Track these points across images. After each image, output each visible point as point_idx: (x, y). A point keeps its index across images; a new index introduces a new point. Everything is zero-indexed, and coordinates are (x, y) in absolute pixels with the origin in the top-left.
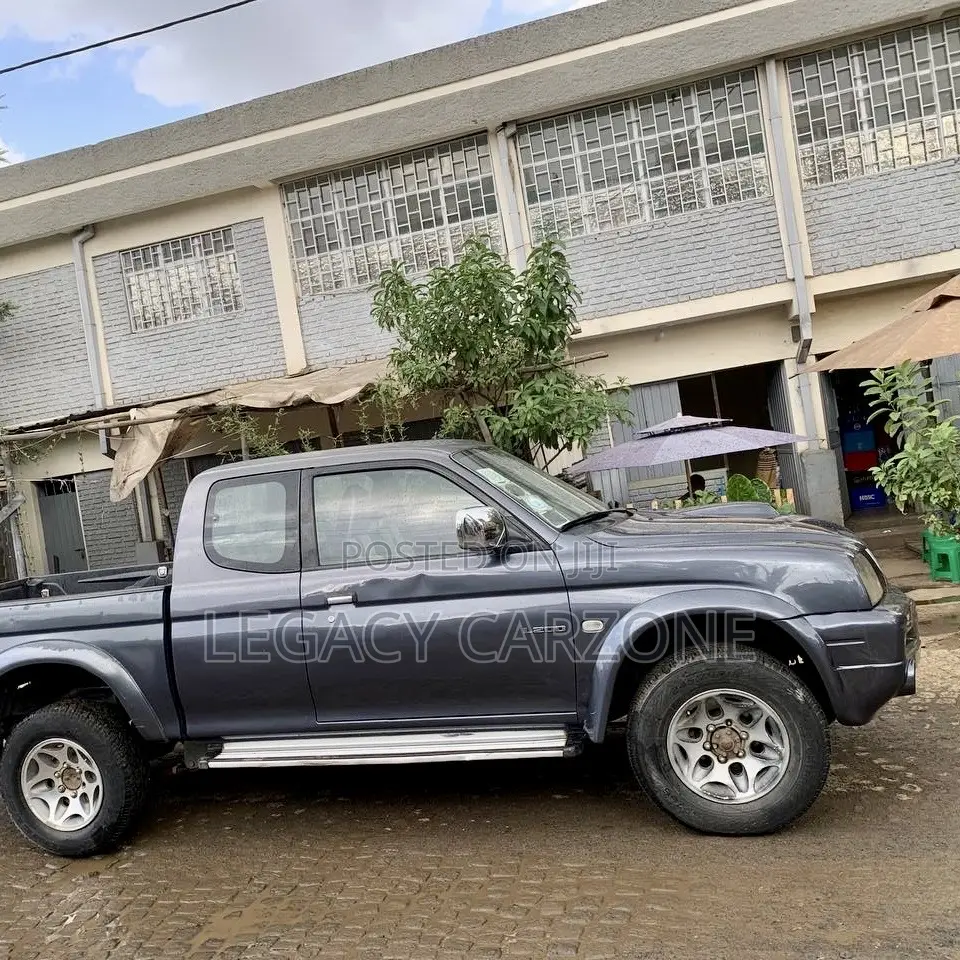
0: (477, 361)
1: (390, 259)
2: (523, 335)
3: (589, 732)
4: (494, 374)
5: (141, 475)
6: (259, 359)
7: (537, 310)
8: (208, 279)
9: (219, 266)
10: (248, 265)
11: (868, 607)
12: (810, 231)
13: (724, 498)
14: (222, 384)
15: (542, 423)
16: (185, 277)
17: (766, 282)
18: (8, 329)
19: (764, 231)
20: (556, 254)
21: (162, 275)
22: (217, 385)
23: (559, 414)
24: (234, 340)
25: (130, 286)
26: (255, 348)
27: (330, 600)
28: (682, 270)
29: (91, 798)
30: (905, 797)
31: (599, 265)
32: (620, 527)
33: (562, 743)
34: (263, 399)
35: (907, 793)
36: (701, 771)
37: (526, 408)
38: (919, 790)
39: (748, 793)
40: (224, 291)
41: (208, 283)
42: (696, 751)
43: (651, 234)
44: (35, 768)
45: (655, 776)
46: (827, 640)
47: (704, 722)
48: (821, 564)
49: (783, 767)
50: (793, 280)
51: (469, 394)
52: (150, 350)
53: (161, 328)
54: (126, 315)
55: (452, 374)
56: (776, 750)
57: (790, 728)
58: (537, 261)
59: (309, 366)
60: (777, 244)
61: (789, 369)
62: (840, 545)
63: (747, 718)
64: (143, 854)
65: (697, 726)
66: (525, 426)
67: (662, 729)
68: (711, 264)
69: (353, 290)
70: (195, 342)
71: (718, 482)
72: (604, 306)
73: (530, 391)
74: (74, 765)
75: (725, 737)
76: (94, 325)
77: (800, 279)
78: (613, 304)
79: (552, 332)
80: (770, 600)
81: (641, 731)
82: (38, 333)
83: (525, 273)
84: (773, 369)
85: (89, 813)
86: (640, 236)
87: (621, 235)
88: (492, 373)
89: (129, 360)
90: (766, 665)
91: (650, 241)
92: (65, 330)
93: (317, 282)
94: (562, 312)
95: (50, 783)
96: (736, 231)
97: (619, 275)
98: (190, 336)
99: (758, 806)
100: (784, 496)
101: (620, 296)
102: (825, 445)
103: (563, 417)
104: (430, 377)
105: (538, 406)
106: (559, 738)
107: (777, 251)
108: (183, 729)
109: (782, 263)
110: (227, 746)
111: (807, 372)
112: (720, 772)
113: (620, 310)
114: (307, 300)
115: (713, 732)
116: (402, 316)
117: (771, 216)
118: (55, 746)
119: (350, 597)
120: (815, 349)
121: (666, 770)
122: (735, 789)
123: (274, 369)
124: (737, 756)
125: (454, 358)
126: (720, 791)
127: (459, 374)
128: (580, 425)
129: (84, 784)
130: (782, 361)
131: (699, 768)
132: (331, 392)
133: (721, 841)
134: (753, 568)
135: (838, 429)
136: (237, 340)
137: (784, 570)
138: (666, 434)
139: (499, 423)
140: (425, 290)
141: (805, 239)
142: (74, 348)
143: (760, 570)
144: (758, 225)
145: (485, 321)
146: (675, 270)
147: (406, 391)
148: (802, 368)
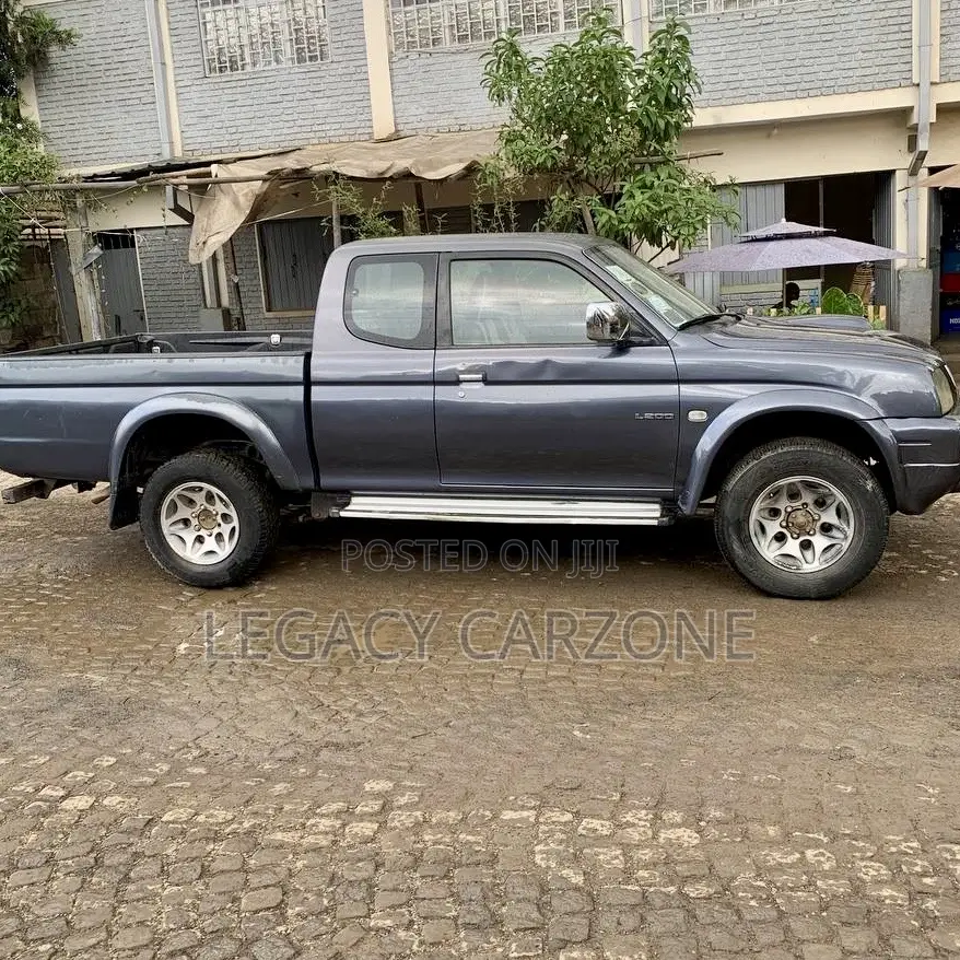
0: (589, 147)
1: (495, 18)
2: (639, 123)
3: (683, 508)
4: (606, 163)
5: (225, 237)
6: (342, 119)
7: (655, 98)
8: (292, 23)
9: (305, 9)
10: (337, 11)
11: (939, 415)
12: (944, 32)
13: (819, 310)
14: (301, 143)
15: (649, 220)
16: (267, 19)
17: (889, 84)
18: (66, 59)
19: (896, 28)
20: (680, 38)
21: (242, 13)
22: (297, 144)
23: (666, 211)
24: (317, 95)
25: (205, 23)
26: (339, 105)
27: (462, 377)
28: (806, 62)
29: (226, 537)
30: (944, 579)
31: (718, 49)
32: (730, 329)
33: (658, 514)
34: (358, 167)
35: (945, 575)
36: (776, 545)
37: (636, 203)
38: (956, 574)
39: (814, 565)
40: (309, 38)
41: (293, 28)
42: (773, 527)
43: (778, 19)
44: (173, 508)
45: (736, 546)
46: (900, 441)
47: (784, 504)
48: (904, 375)
49: (846, 545)
50: (918, 85)
51: (577, 181)
52: (225, 98)
53: (238, 74)
54: (199, 55)
55: (563, 158)
56: (842, 531)
57: (857, 513)
58: (659, 43)
59: (397, 131)
60: (907, 43)
61: (900, 180)
62: (923, 360)
63: (821, 503)
64: (273, 588)
65: (777, 506)
66: (632, 221)
67: (746, 507)
68: (836, 58)
69: (453, 50)
70: (274, 92)
71: (812, 293)
72: (719, 95)
73: (639, 184)
74: (210, 508)
75: (800, 518)
76: (164, 64)
77: (925, 86)
78: (729, 93)
79: (668, 123)
80: (855, 403)
81: (729, 507)
82: (101, 68)
83: (645, 55)
84: (883, 179)
85: (225, 550)
86: (765, 21)
87: (745, 17)
88: (603, 161)
89: (201, 107)
90: (845, 459)
91: (776, 26)
92: (130, 68)
93: (412, 36)
94: (680, 100)
95: (186, 522)
96: (867, 24)
97: (740, 62)
98: (271, 86)
99: (820, 575)
100: (877, 312)
101: (737, 84)
102: (924, 264)
103: (671, 215)
104: (540, 160)
105: (647, 202)
106: (655, 510)
107: (906, 51)
108: (317, 481)
109: (908, 65)
110: (354, 500)
111: (916, 185)
112: (792, 546)
113: (737, 100)
114: (400, 56)
115: (790, 513)
116: (515, 90)
117: (905, 12)
118: (192, 489)
119: (481, 376)
120: (929, 162)
121: (746, 541)
122: (803, 561)
123: (360, 131)
124: (808, 534)
125: (565, 142)
126: (791, 561)
127: (571, 160)
128: (688, 224)
129: (219, 525)
130: (894, 171)
131: (774, 541)
132: (431, 166)
133: (787, 602)
134: (841, 375)
135: (939, 248)
136: (321, 95)
137: (871, 377)
138: (768, 239)
139: (606, 215)
140: (540, 64)
141: (937, 41)
142: (141, 88)
143: (848, 377)
144: (891, 21)
145: (599, 104)
146: (797, 62)
147: (511, 173)
148: (912, 181)
